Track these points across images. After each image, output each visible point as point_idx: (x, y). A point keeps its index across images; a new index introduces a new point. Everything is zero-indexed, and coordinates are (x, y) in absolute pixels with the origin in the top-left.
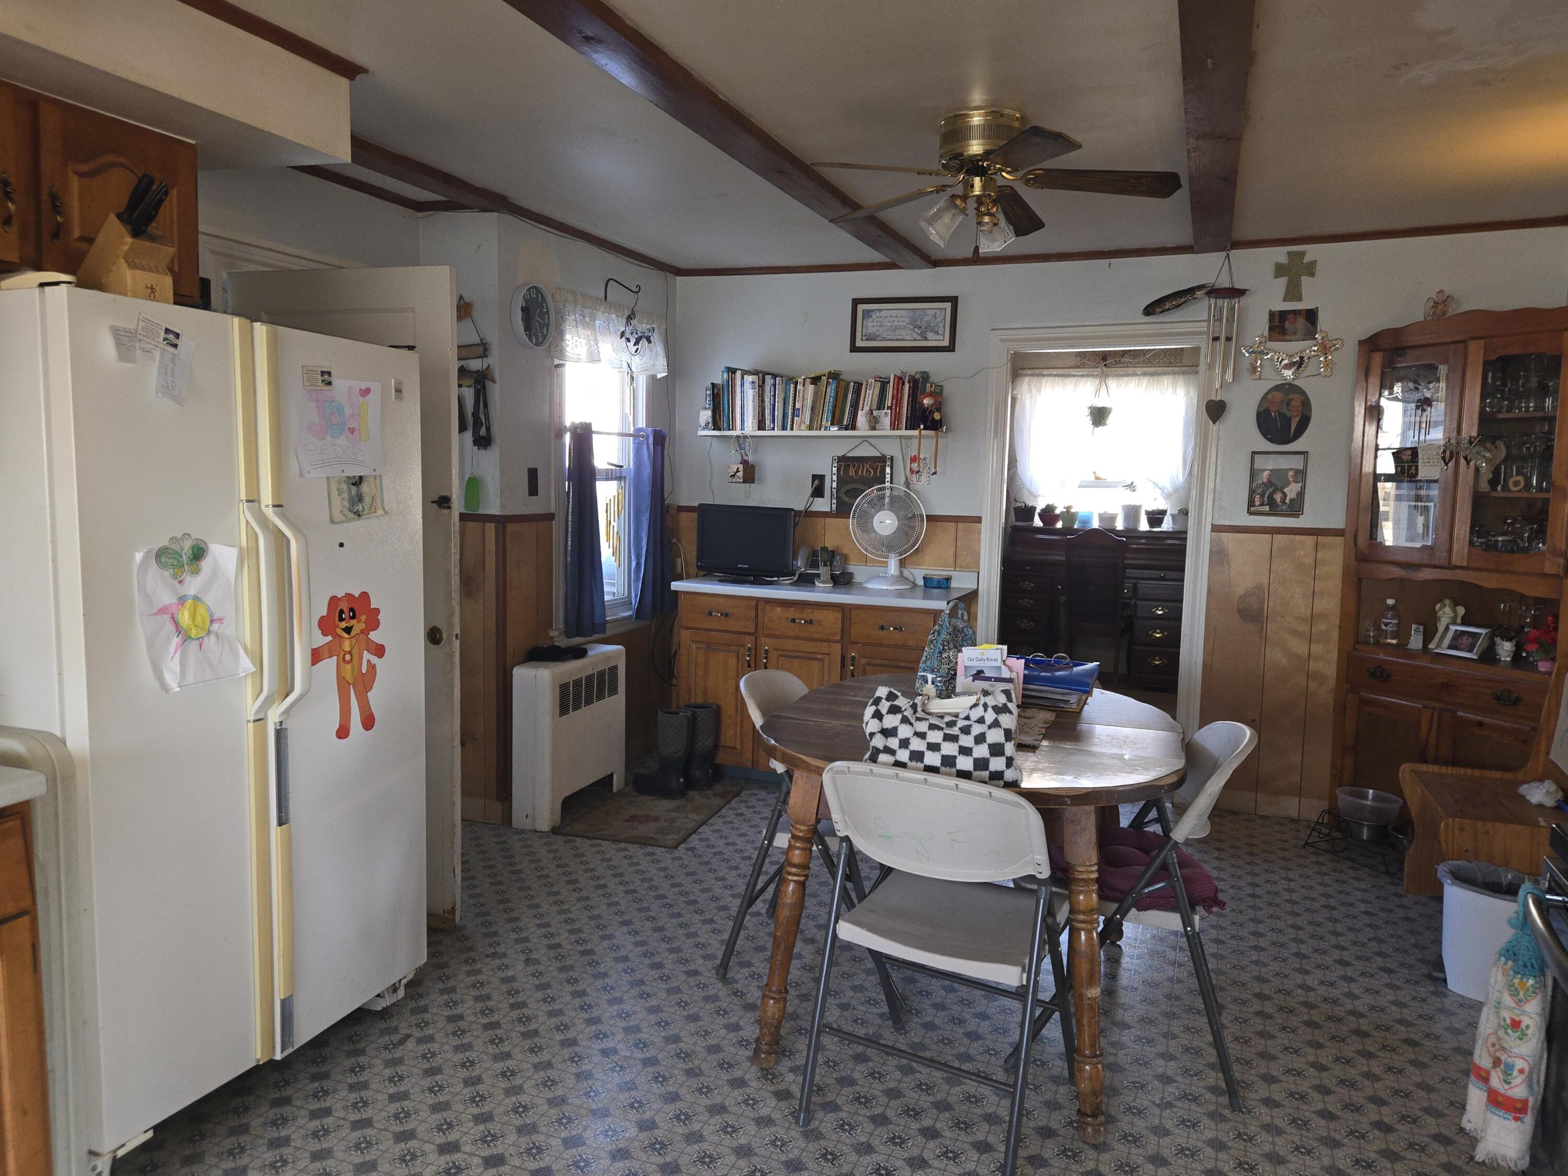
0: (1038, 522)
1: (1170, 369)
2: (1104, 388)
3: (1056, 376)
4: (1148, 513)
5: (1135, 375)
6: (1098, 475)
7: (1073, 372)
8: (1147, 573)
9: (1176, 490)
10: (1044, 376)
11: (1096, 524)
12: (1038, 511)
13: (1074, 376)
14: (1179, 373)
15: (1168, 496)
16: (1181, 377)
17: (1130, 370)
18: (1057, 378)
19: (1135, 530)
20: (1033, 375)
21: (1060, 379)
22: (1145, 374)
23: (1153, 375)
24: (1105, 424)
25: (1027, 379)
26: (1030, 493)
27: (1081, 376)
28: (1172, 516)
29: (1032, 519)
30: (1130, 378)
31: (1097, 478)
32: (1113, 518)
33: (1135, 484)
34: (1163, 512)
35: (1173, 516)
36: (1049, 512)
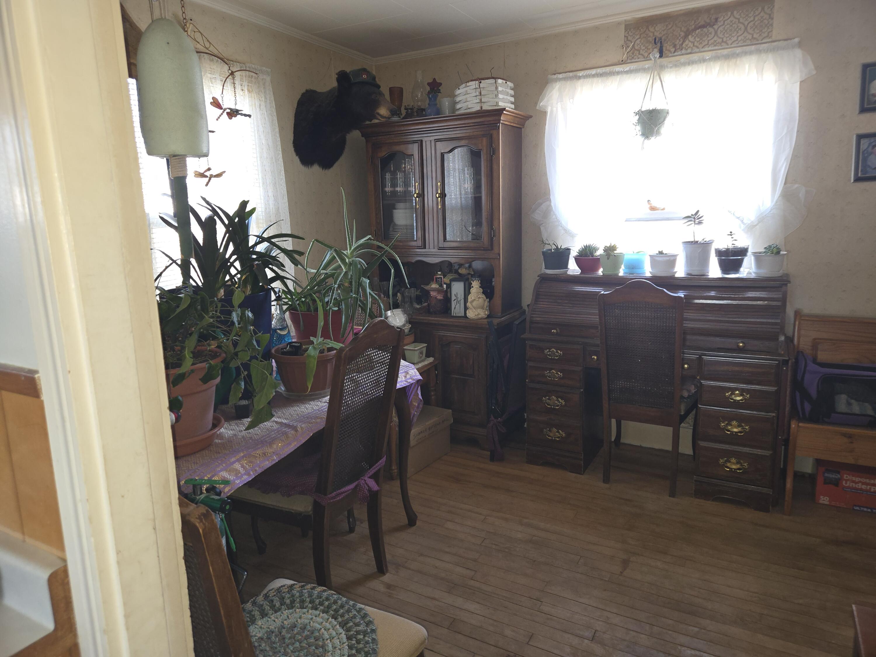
0: (573, 268)
1: (753, 47)
2: (658, 83)
3: (593, 76)
4: (720, 253)
5: (704, 60)
6: (654, 204)
7: (618, 68)
8: (718, 341)
9: (761, 219)
10: (579, 78)
11: (647, 271)
12: (574, 253)
13: (618, 73)
14: (767, 51)
15: (750, 228)
16: (770, 56)
17: (695, 57)
18: (595, 80)
19: (702, 276)
20: (565, 79)
21: (600, 80)
22: (716, 58)
23: (727, 57)
24: (658, 133)
25: (557, 86)
26: (566, 231)
27: (627, 72)
28: (755, 254)
29: (565, 265)
30: (695, 66)
31: (653, 209)
32: (672, 261)
33: (701, 214)
34: (743, 252)
35: (757, 256)
36: (586, 255)
